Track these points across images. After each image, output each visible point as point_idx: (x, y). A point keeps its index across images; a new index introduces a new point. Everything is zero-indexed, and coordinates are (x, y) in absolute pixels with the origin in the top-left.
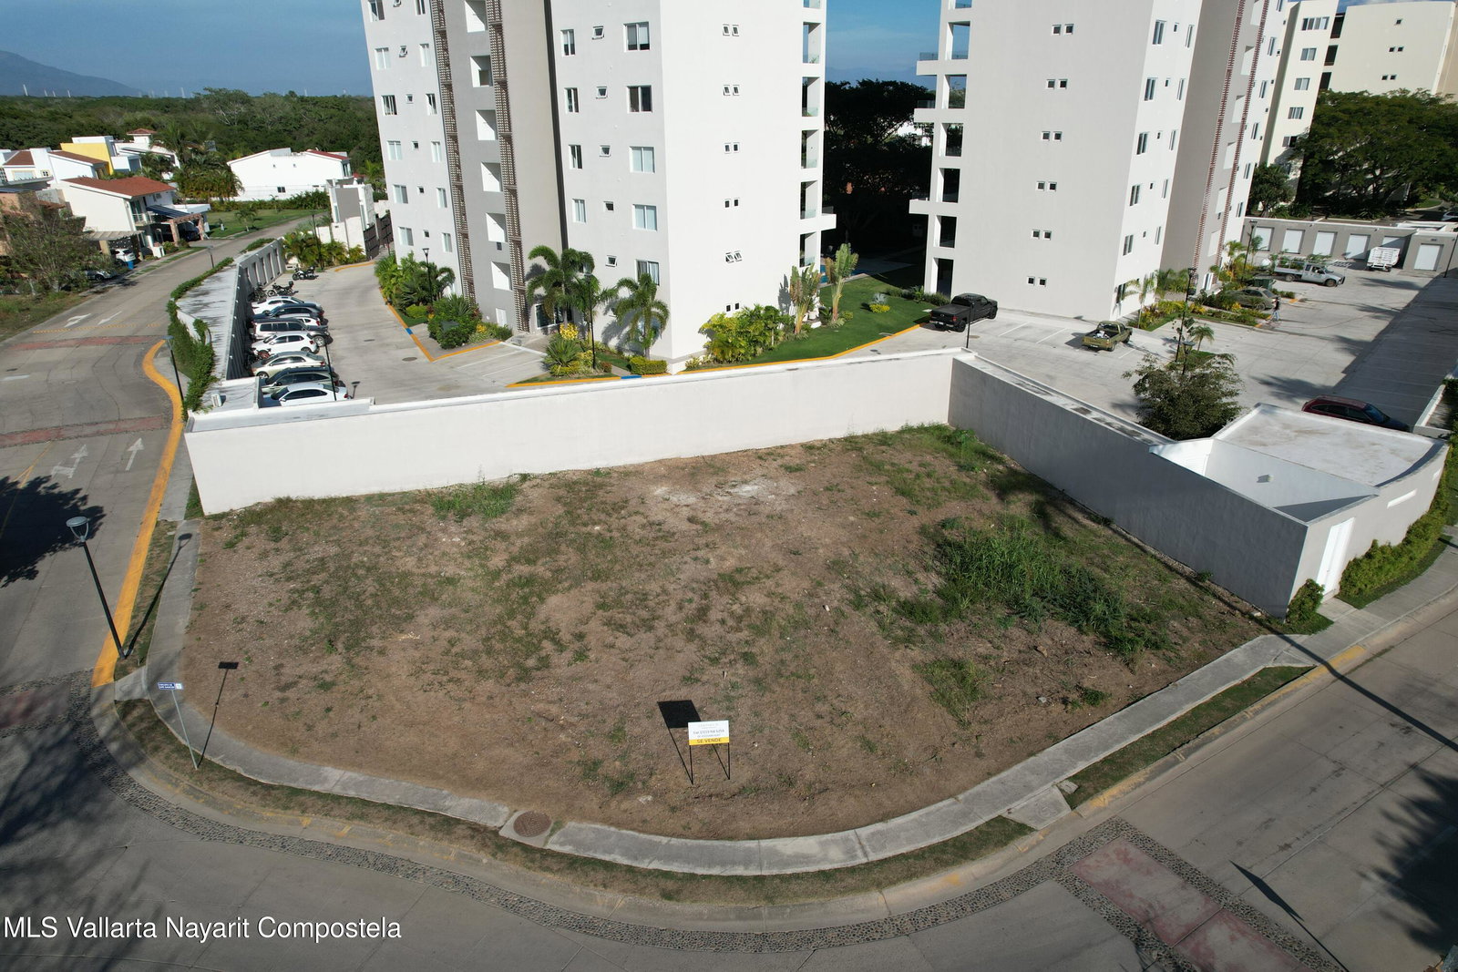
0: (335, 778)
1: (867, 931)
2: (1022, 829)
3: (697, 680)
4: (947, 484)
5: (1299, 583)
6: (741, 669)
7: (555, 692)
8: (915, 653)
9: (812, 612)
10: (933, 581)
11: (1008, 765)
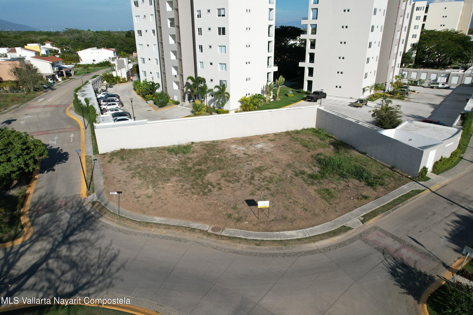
0: (158, 219)
1: (312, 252)
2: (350, 228)
3: (255, 194)
4: (318, 144)
5: (421, 167)
6: (266, 191)
7: (214, 198)
8: (315, 187)
9: (284, 177)
10: (317, 169)
11: (345, 214)
